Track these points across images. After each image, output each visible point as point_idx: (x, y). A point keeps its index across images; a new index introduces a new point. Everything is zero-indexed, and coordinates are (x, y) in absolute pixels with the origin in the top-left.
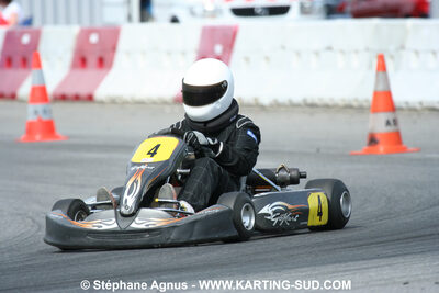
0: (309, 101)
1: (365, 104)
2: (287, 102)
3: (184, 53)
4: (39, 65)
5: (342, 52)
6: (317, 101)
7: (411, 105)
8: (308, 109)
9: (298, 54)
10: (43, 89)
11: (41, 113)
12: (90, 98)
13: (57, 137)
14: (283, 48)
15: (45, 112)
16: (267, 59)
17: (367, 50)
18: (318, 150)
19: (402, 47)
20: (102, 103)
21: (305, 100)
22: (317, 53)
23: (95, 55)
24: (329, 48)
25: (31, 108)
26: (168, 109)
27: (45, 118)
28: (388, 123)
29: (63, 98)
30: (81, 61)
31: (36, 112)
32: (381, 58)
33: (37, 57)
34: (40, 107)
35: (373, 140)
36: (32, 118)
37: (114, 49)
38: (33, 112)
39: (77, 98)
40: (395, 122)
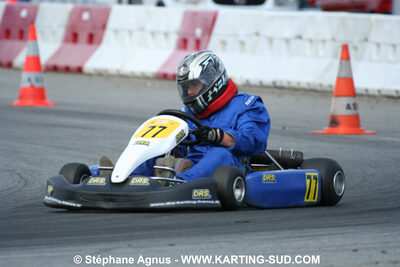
0: (278, 84)
1: (328, 89)
2: (257, 83)
3: (166, 34)
4: (34, 38)
5: (311, 41)
6: (285, 84)
7: (371, 93)
8: (276, 90)
9: (271, 40)
10: (37, 59)
11: (33, 81)
12: (79, 70)
13: (47, 104)
14: (257, 34)
15: (37, 80)
16: (242, 43)
17: (334, 40)
18: (284, 128)
19: (366, 40)
20: (90, 75)
21: (274, 83)
22: (287, 41)
23: (86, 32)
24: (300, 37)
25: (25, 75)
26: (149, 83)
27: (37, 85)
28: (348, 107)
29: (55, 69)
30: (73, 37)
31: (29, 80)
32: (345, 48)
33: (34, 30)
34: (33, 75)
35: (334, 122)
36: (26, 85)
37: (104, 27)
38: (26, 79)
39: (67, 70)
40: (355, 106)
